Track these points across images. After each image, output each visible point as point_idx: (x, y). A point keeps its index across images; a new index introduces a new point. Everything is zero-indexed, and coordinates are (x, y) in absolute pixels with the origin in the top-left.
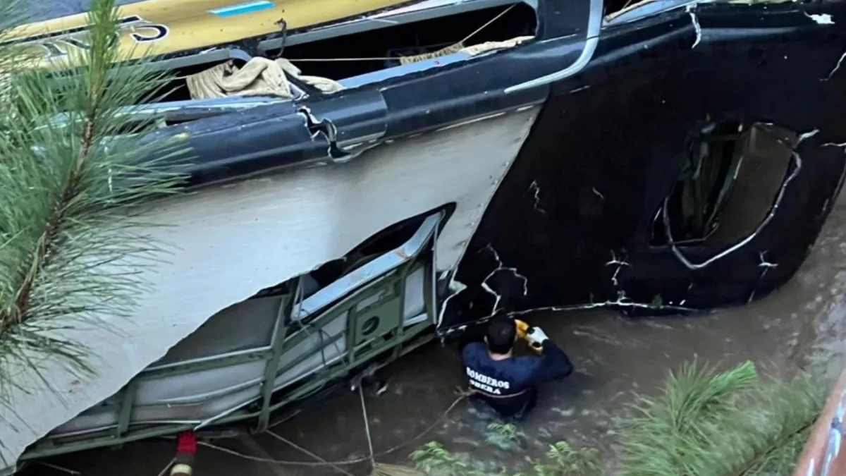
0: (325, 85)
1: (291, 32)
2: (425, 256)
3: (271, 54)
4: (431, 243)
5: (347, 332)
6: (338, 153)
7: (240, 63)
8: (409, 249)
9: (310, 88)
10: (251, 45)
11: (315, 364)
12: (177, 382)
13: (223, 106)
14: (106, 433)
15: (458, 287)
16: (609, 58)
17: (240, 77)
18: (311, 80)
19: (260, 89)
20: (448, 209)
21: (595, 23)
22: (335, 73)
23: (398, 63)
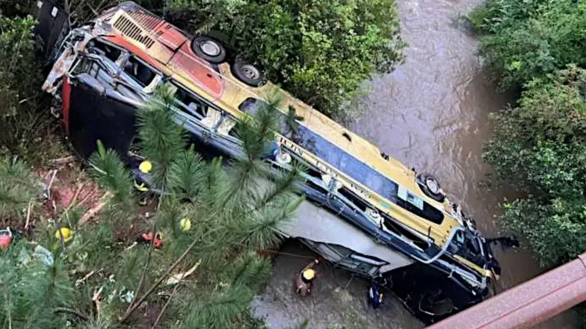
0: (385, 228)
1: (388, 215)
2: (379, 267)
3: (382, 216)
4: (382, 265)
5: (358, 266)
6: (377, 239)
7: (376, 213)
8: (378, 263)
9: (382, 227)
10: (380, 212)
11: (350, 266)
12: (327, 249)
13: (367, 217)
14: (311, 246)
15: (381, 275)
16: (433, 266)
17: (375, 215)
18: (383, 226)
19: (374, 219)
20: (387, 263)
21: (435, 258)
22: (389, 228)
23: (400, 236)
